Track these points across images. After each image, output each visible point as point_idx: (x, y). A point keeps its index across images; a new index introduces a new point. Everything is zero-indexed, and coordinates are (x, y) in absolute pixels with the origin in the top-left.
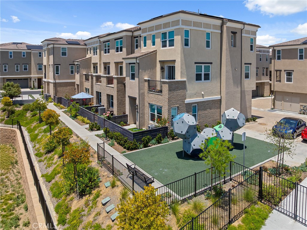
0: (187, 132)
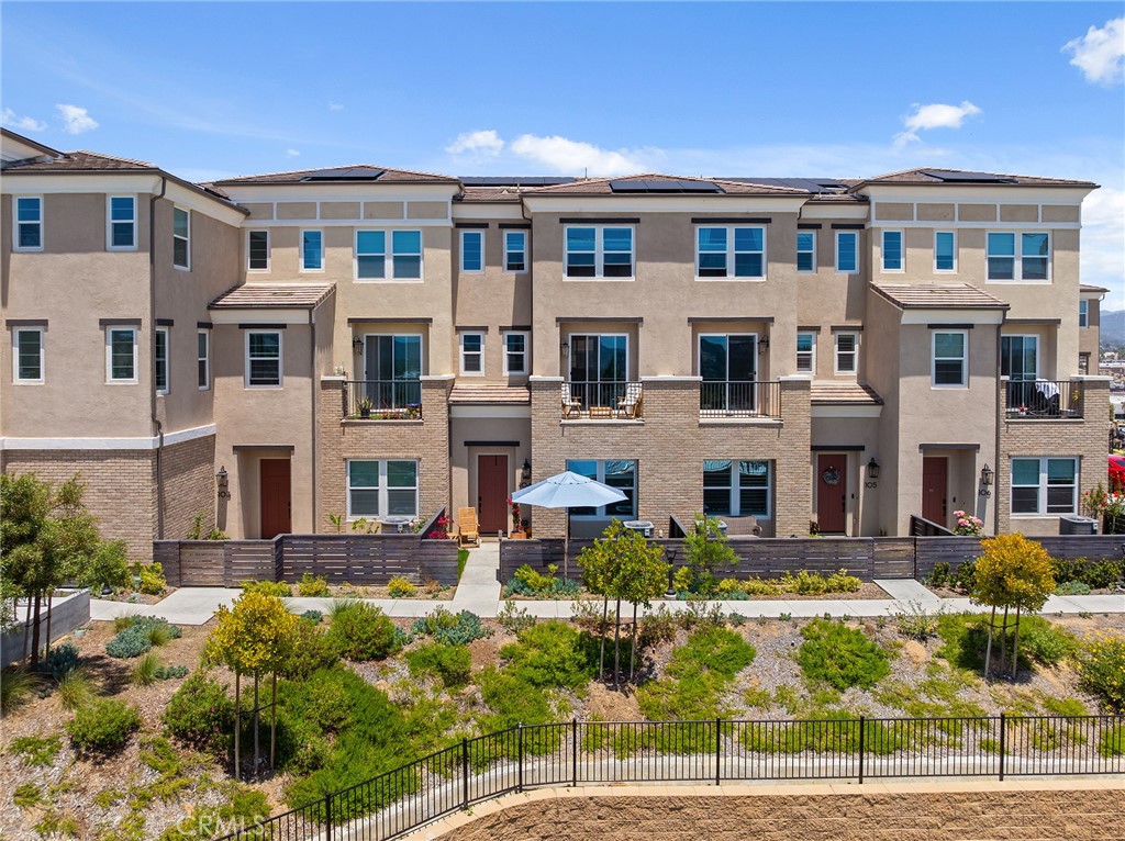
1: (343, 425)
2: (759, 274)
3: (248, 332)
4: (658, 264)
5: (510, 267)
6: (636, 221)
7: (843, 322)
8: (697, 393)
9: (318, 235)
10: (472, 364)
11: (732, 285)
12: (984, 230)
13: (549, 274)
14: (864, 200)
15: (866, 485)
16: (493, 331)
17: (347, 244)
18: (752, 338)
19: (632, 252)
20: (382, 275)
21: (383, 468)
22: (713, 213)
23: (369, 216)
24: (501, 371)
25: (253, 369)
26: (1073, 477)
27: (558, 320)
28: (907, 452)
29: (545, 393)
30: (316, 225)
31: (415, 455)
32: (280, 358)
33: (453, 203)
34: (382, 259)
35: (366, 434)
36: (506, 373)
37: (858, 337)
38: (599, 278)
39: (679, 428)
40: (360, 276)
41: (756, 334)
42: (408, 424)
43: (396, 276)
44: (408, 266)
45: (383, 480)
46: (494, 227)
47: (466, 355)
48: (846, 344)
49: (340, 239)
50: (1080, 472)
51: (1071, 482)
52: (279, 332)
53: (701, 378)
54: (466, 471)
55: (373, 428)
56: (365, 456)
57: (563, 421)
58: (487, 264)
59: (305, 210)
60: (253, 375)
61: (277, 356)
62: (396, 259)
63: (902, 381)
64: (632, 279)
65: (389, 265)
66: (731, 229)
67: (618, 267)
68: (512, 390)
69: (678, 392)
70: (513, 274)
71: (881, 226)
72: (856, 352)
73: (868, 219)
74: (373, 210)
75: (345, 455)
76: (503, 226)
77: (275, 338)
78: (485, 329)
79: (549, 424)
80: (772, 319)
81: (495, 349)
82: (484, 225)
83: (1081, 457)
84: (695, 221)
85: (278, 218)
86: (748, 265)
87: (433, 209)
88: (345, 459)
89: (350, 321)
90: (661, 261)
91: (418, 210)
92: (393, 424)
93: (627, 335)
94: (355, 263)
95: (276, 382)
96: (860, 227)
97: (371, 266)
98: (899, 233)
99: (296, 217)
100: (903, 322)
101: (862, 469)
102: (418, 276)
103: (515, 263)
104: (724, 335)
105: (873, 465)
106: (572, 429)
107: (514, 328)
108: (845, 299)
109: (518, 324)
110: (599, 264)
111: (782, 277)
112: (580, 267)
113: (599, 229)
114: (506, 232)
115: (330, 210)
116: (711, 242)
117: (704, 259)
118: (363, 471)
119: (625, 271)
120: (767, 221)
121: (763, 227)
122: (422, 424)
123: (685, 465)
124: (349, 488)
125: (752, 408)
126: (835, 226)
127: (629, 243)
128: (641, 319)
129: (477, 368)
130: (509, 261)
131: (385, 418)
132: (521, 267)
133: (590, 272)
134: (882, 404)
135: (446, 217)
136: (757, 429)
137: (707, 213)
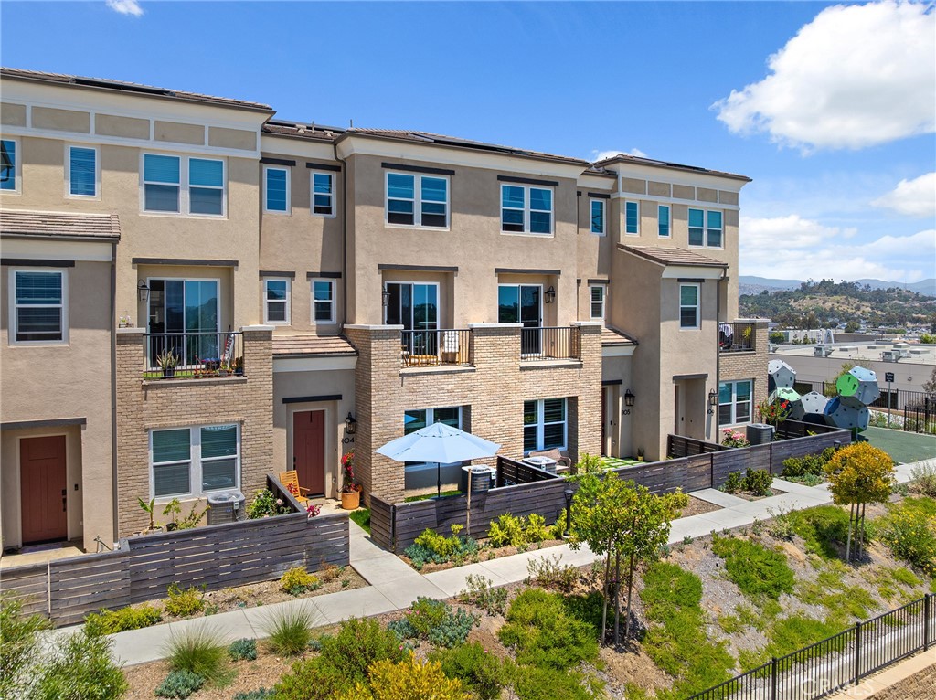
0: (845, 398)
1: (145, 388)
2: (548, 231)
3: (13, 272)
4: (470, 216)
5: (318, 210)
6: (451, 173)
7: (596, 276)
8: (518, 339)
9: (91, 154)
10: (276, 312)
11: (529, 240)
12: (687, 206)
13: (369, 220)
14: (613, 175)
15: (623, 412)
16: (301, 277)
17: (132, 168)
18: (538, 288)
19: (447, 203)
20: (176, 209)
21: (195, 436)
22: (514, 173)
23: (161, 137)
24: (309, 320)
25: (21, 319)
26: (749, 395)
27: (380, 266)
28: (665, 383)
29: (385, 342)
30: (89, 141)
31: (237, 418)
32: (64, 306)
33: (262, 135)
34: (176, 190)
35: (175, 397)
36: (314, 323)
37: (605, 289)
38: (418, 226)
39: (504, 372)
40: (147, 208)
41: (542, 285)
42: (228, 382)
43: (193, 211)
44: (208, 200)
45: (196, 450)
46: (301, 165)
47: (269, 303)
48: (596, 294)
49: (122, 161)
50: (753, 391)
51: (749, 399)
52: (63, 272)
53: (521, 325)
54: (285, 431)
55: (184, 389)
56: (174, 423)
57: (402, 371)
58: (293, 205)
59: (76, 121)
60: (21, 328)
61: (59, 302)
62: (193, 191)
63: (661, 324)
64: (446, 229)
65: (184, 197)
66: (527, 189)
67: (435, 217)
68: (323, 340)
69: (503, 338)
70: (321, 217)
71: (627, 197)
72: (604, 302)
73: (615, 189)
74: (166, 131)
75: (148, 424)
76: (311, 165)
77: (56, 280)
78: (292, 275)
79: (389, 375)
80: (559, 272)
81: (301, 296)
82: (290, 163)
83: (754, 379)
84: (501, 178)
85: (34, 125)
86: (541, 224)
87: (241, 139)
88: (147, 430)
89: (135, 261)
90: (473, 213)
91: (221, 137)
92: (210, 383)
93: (438, 284)
94: (142, 191)
95: (59, 337)
96: (607, 197)
97: (161, 196)
98: (636, 204)
99: (59, 126)
100: (663, 276)
101: (621, 399)
102: (220, 212)
103: (322, 207)
104: (517, 285)
105: (628, 395)
106: (411, 379)
107: (323, 275)
108: (597, 256)
109: (327, 270)
110: (418, 212)
111: (566, 235)
112: (400, 215)
113: (418, 178)
114: (313, 172)
115: (108, 124)
116: (511, 199)
117: (507, 215)
118: (170, 443)
119: (440, 221)
120: (555, 184)
121: (551, 189)
122: (245, 381)
123: (509, 407)
124: (152, 464)
125: (539, 352)
126: (591, 195)
127: (444, 193)
128: (456, 269)
129: (282, 317)
130: (316, 203)
131: (197, 377)
132: (328, 211)
133: (408, 219)
134: (637, 344)
135: (255, 149)
136: (564, 370)
137: (509, 172)
